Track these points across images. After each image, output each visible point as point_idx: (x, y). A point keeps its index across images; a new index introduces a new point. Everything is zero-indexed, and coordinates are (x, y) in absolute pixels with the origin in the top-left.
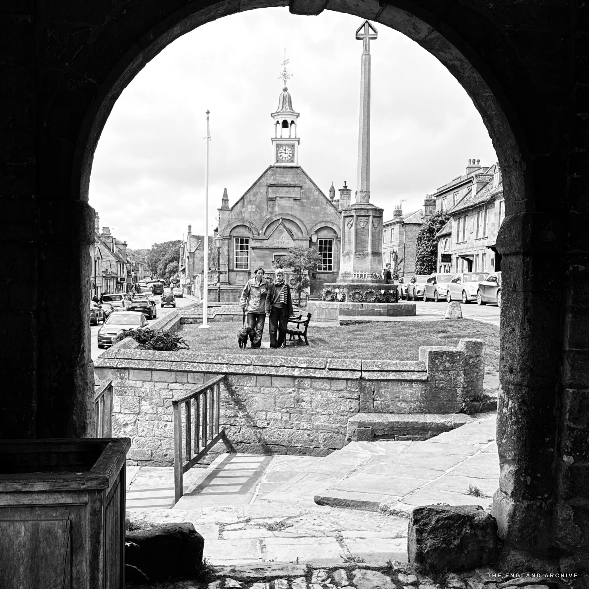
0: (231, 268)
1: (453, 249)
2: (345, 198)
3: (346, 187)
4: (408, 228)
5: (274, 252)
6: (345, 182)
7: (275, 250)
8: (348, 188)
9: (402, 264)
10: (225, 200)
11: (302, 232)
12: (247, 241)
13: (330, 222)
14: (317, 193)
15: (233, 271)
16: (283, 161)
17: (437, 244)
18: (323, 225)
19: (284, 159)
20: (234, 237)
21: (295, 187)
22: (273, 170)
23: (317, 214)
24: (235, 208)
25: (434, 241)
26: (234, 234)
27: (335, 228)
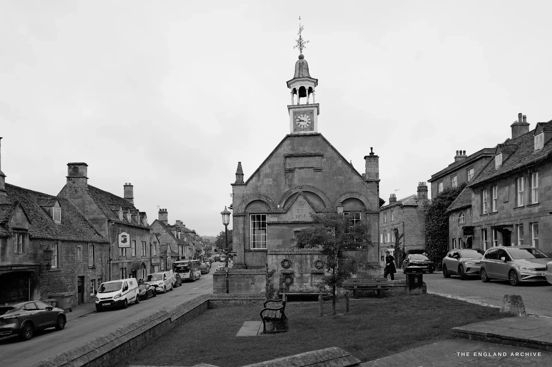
0: (247, 248)
1: (474, 221)
2: (372, 166)
3: (372, 153)
4: (406, 209)
5: (294, 227)
6: (372, 148)
7: (294, 225)
8: (374, 155)
9: (402, 239)
10: (240, 173)
11: (325, 205)
12: (264, 218)
13: (356, 193)
14: (340, 161)
15: (250, 251)
16: (301, 130)
17: (448, 219)
18: (348, 196)
19: (302, 127)
20: (250, 214)
21: (315, 156)
22: (290, 139)
23: (341, 184)
24: (251, 182)
25: (445, 216)
26: (249, 210)
27: (362, 199)
